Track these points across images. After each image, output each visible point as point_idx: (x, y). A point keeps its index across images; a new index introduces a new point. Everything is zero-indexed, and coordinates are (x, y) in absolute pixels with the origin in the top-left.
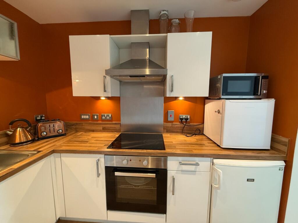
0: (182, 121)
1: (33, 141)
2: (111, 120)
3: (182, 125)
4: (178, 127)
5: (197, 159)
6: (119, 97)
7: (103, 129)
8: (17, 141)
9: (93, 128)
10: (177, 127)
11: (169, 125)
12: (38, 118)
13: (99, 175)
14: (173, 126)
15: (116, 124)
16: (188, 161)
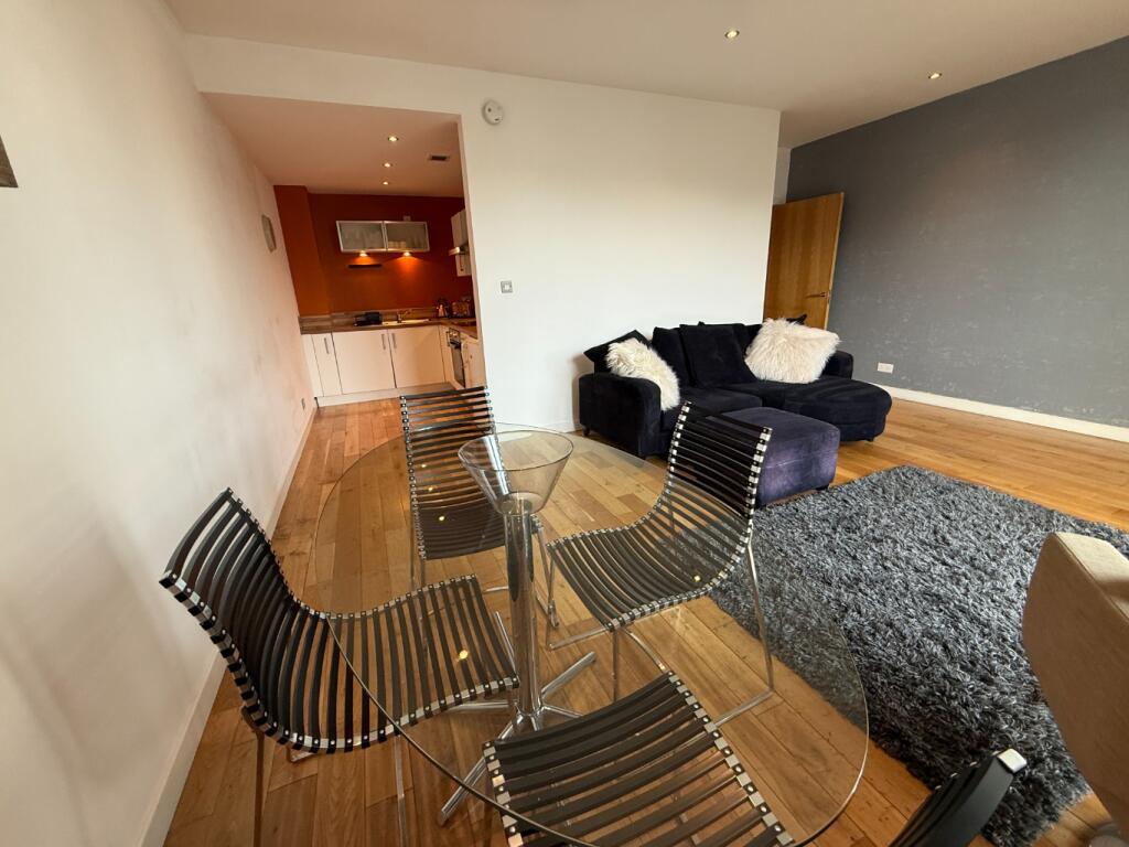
1: (447, 317)
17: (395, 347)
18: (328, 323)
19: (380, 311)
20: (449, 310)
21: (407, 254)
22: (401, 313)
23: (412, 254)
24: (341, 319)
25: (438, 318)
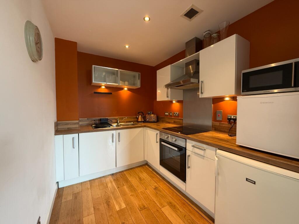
0: (229, 121)
1: (144, 122)
2: (178, 116)
3: (230, 126)
4: (226, 127)
5: (205, 146)
6: (183, 101)
7: (174, 122)
8: (139, 121)
9: (170, 121)
10: (224, 127)
11: (217, 124)
12: (149, 113)
13: (157, 142)
14: (221, 125)
15: (180, 119)
16: (201, 147)
17: (119, 141)
18: (77, 126)
19: (109, 118)
20: (144, 118)
21: (126, 89)
22: (120, 119)
23: (129, 90)
24: (85, 122)
25: (138, 122)
